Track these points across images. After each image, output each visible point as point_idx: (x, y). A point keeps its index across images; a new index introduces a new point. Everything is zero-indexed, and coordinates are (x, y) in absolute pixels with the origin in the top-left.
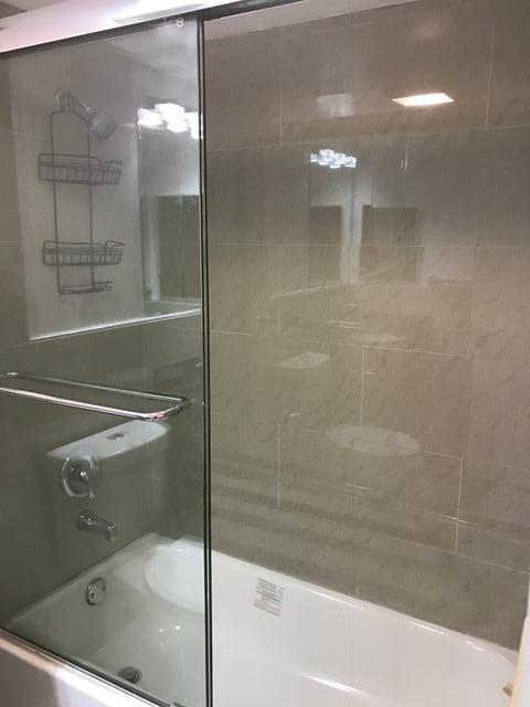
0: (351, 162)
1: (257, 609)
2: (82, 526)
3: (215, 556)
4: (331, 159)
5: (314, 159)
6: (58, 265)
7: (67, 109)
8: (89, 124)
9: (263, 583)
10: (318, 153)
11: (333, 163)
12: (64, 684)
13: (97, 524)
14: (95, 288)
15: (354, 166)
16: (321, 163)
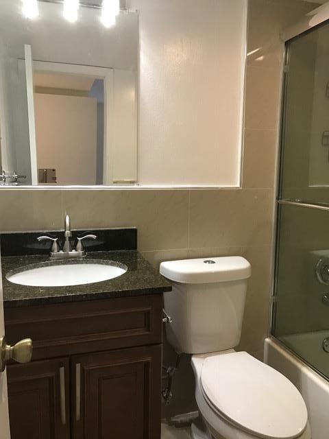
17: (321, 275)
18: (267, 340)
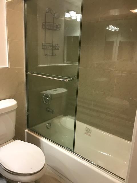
0: (117, 29)
1: (85, 134)
2: (47, 110)
3: (77, 122)
4: (112, 28)
5: (107, 28)
6: (45, 49)
7: (49, 12)
8: (54, 15)
9: (87, 128)
10: (109, 27)
11: (112, 29)
12: (42, 141)
13: (50, 110)
14: (53, 55)
15: (118, 30)
16: (109, 29)
17: (45, 100)
18: (26, 130)
